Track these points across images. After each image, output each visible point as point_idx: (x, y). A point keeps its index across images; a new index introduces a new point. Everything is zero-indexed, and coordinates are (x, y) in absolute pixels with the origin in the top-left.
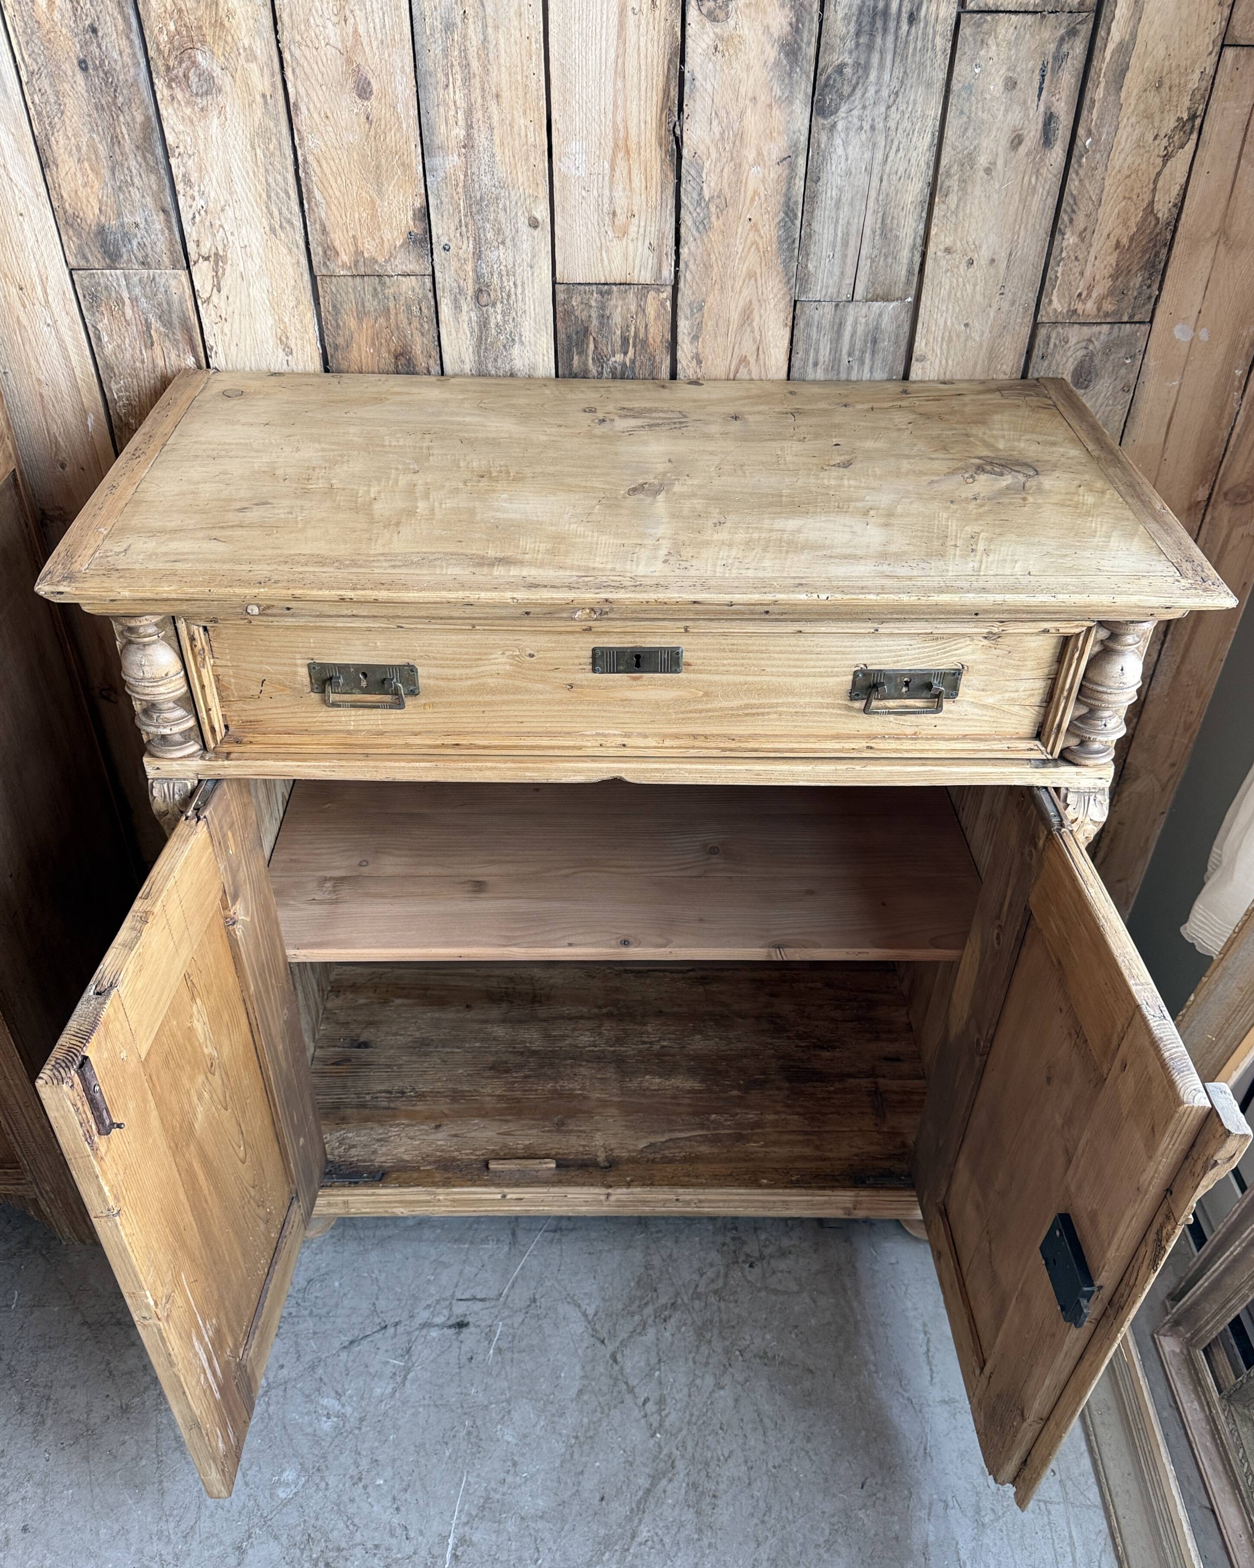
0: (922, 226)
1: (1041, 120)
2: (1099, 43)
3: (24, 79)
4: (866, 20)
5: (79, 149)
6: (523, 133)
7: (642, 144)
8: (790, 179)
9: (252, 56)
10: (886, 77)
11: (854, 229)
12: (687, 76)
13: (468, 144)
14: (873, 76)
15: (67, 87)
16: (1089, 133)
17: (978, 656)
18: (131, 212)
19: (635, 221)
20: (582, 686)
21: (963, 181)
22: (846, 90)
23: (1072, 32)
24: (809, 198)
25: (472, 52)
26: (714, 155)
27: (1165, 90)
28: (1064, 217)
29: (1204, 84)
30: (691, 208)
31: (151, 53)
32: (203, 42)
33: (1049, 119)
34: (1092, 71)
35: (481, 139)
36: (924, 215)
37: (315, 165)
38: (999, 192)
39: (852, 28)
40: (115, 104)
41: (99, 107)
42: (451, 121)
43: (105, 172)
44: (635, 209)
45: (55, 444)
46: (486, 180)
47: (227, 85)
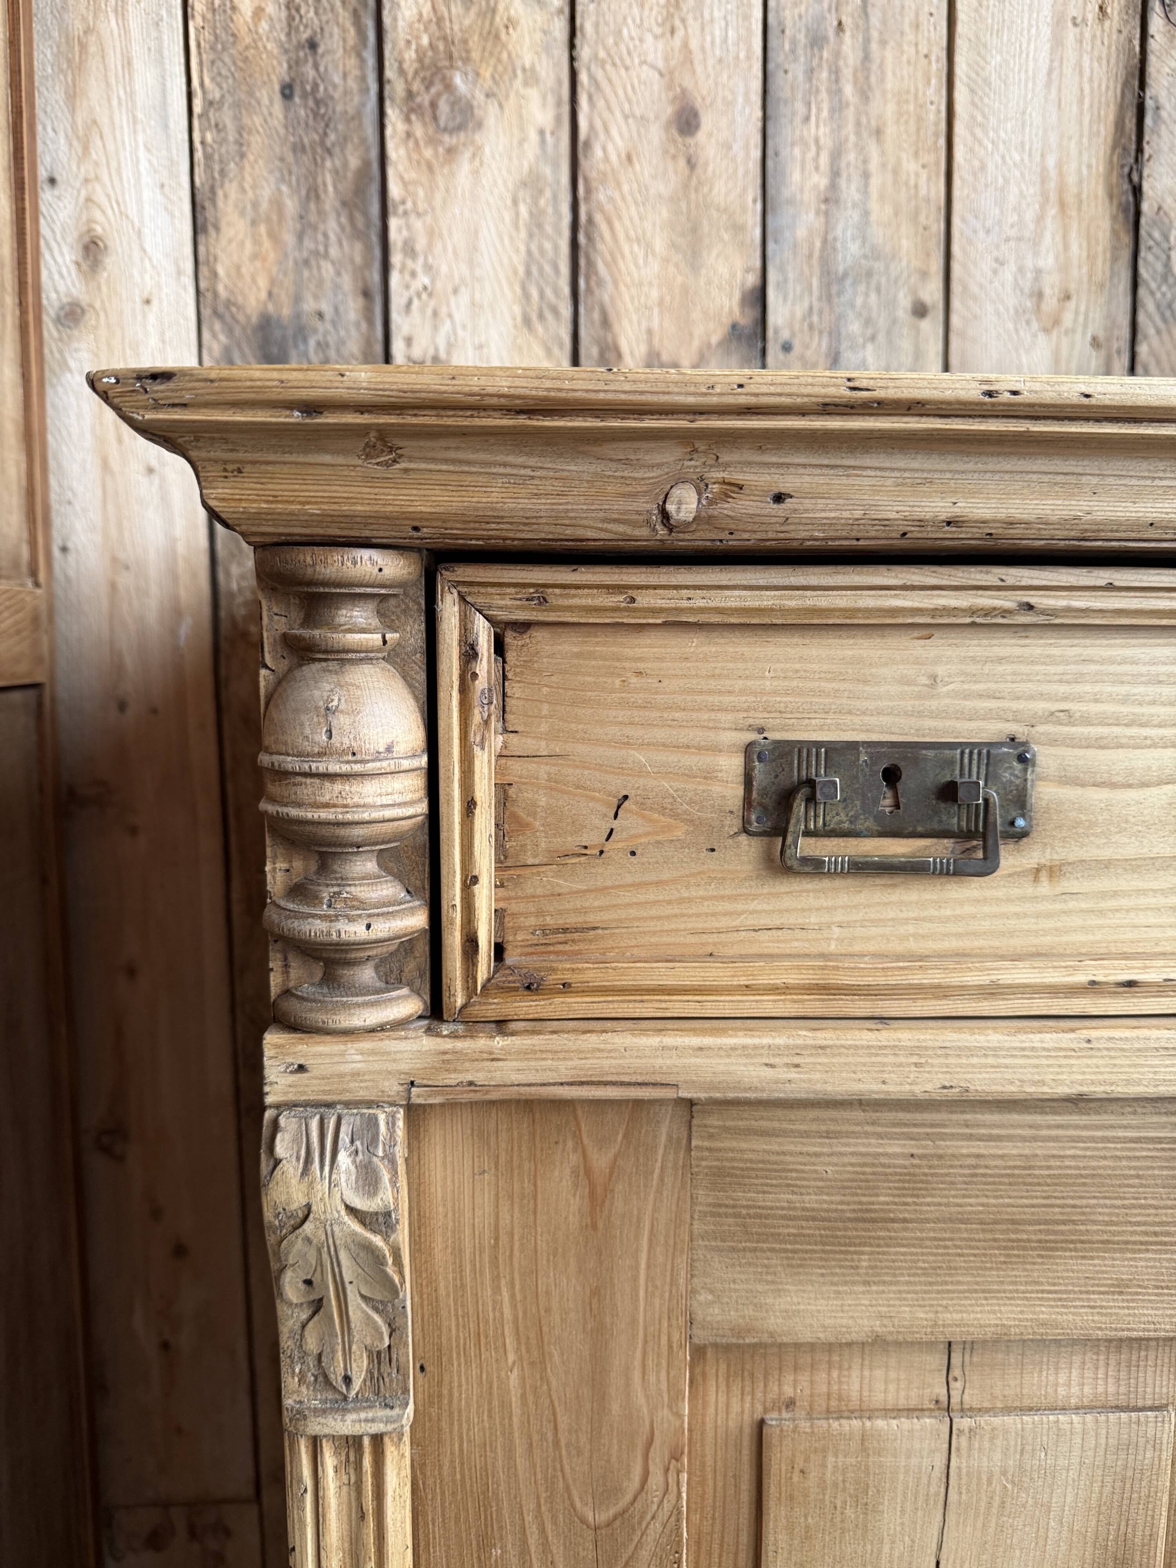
3: (197, 108)
5: (255, 205)
6: (912, 183)
7: (1084, 196)
9: (531, 77)
12: (1149, 104)
13: (831, 198)
15: (258, 120)
18: (316, 297)
19: (1072, 304)
25: (847, 73)
30: (1153, 285)
31: (389, 73)
32: (467, 60)
35: (850, 190)
37: (604, 227)
40: (322, 143)
41: (299, 148)
42: (810, 166)
43: (289, 239)
44: (1072, 287)
45: (118, 667)
46: (854, 248)
47: (491, 121)
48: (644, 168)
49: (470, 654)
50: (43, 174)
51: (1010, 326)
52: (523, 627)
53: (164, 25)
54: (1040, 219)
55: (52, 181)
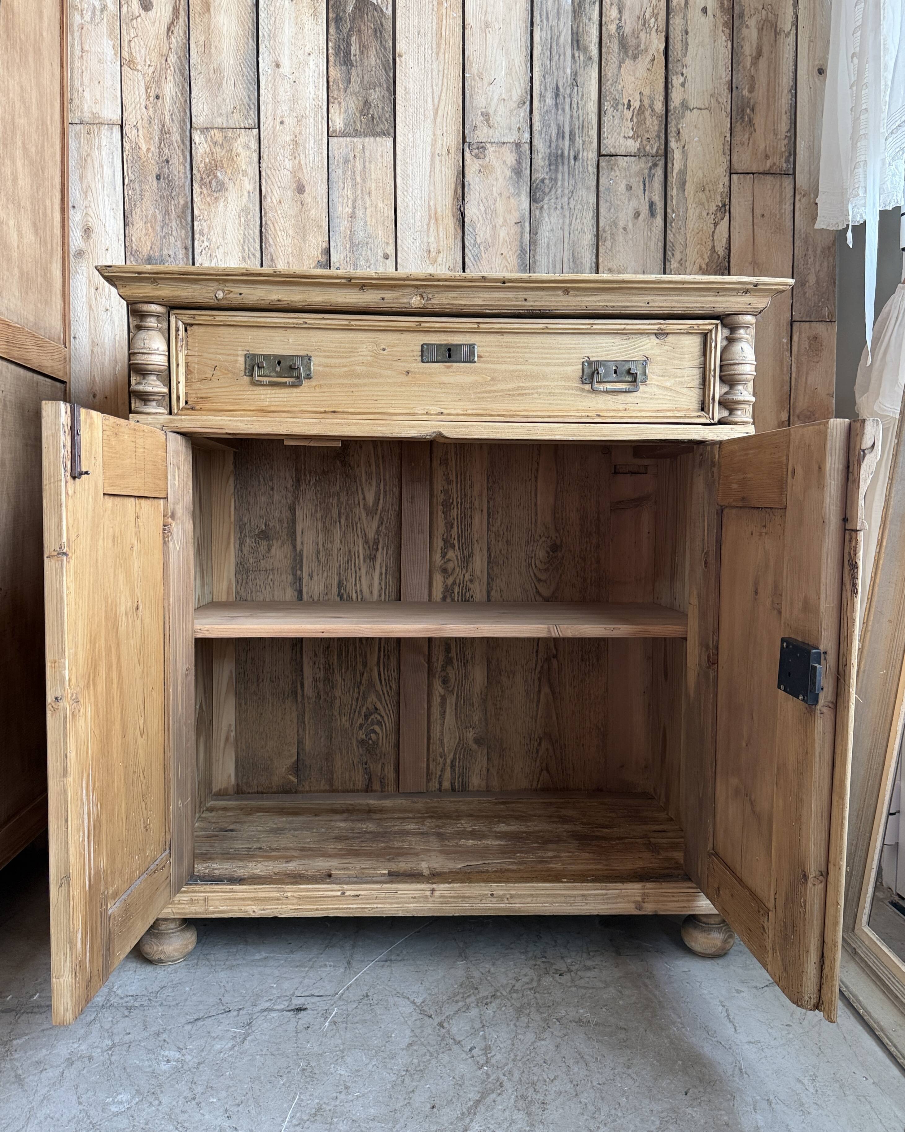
0: (594, 257)
1: (647, 204)
2: (669, 170)
3: (126, 183)
4: (553, 159)
5: (146, 217)
6: (382, 211)
7: (444, 216)
8: (522, 233)
9: (245, 173)
10: (566, 184)
11: (558, 259)
12: (466, 183)
13: (353, 216)
14: (559, 183)
15: (148, 187)
16: (673, 212)
17: (657, 351)
18: (168, 249)
19: (441, 255)
20: (415, 373)
21: (612, 234)
22: (547, 190)
23: (655, 165)
24: (533, 242)
25: (358, 172)
26: (481, 222)
27: (707, 192)
28: (669, 253)
29: (726, 190)
30: (471, 248)
31: (195, 172)
32: (222, 167)
33: (652, 205)
34: (669, 182)
35: (360, 214)
36: (595, 251)
37: (271, 225)
38: (632, 239)
39: (547, 162)
40: (171, 195)
41: (162, 197)
42: (345, 205)
43: (159, 229)
44: (441, 249)
45: (94, 381)
46: (361, 234)
47: (231, 187)
48: (285, 206)
49: (177, 330)
50: (71, 205)
51: (419, 262)
52: (191, 325)
53: (115, 154)
54: (428, 224)
55: (74, 207)
